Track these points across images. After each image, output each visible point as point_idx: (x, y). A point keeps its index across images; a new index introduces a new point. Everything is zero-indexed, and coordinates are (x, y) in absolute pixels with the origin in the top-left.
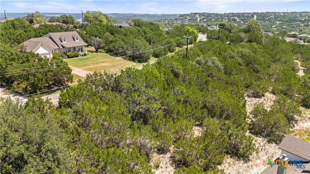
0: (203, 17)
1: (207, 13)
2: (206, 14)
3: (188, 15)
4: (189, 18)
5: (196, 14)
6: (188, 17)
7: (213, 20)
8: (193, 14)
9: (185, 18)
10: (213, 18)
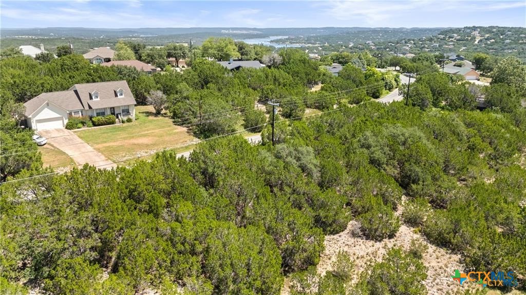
0: (487, 35)
1: (499, 27)
2: (494, 30)
3: (458, 31)
4: (458, 38)
5: (474, 28)
6: (455, 35)
7: (508, 41)
8: (469, 28)
9: (450, 37)
10: (508, 37)
